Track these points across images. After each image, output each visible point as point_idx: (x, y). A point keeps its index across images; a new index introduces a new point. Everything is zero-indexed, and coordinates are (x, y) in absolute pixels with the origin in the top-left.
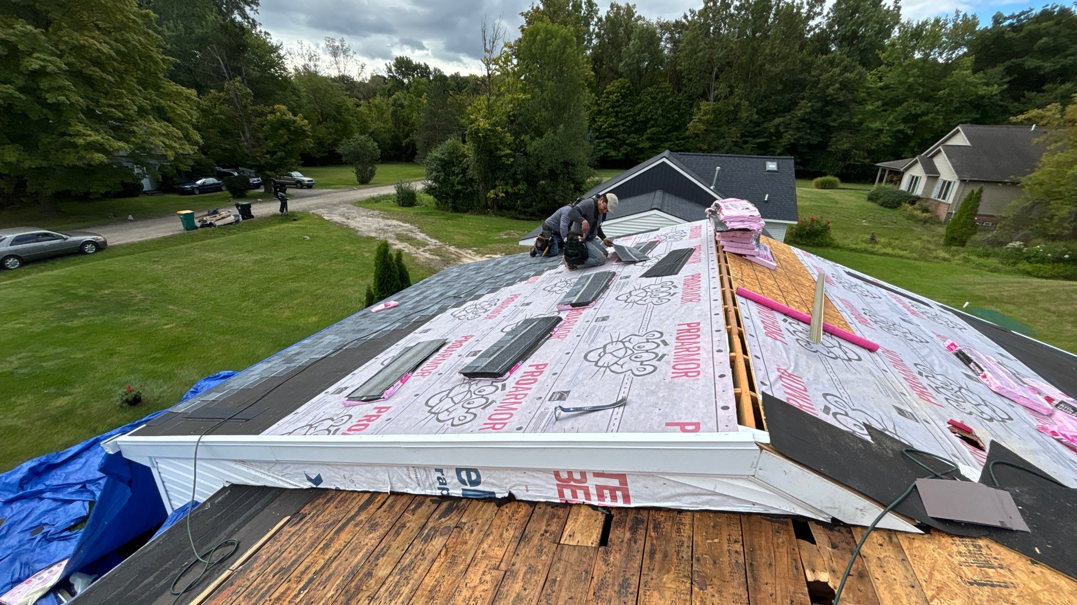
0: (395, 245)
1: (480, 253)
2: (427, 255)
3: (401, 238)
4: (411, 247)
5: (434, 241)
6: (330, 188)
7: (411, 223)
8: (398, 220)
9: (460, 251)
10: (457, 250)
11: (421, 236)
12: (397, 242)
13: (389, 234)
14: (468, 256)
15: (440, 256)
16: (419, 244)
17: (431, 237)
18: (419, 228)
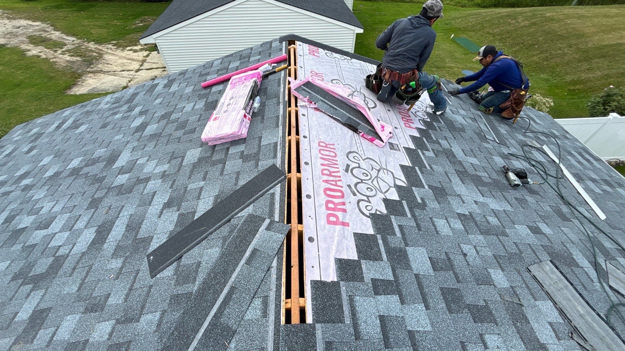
0: (29, 50)
1: (120, 46)
2: (67, 57)
3: (35, 40)
4: (47, 50)
5: (71, 39)
7: (43, 21)
8: (26, 19)
9: (100, 48)
10: (97, 46)
11: (56, 35)
12: (30, 47)
13: (21, 38)
14: (110, 51)
15: (80, 56)
16: (56, 45)
17: (68, 34)
18: (52, 26)
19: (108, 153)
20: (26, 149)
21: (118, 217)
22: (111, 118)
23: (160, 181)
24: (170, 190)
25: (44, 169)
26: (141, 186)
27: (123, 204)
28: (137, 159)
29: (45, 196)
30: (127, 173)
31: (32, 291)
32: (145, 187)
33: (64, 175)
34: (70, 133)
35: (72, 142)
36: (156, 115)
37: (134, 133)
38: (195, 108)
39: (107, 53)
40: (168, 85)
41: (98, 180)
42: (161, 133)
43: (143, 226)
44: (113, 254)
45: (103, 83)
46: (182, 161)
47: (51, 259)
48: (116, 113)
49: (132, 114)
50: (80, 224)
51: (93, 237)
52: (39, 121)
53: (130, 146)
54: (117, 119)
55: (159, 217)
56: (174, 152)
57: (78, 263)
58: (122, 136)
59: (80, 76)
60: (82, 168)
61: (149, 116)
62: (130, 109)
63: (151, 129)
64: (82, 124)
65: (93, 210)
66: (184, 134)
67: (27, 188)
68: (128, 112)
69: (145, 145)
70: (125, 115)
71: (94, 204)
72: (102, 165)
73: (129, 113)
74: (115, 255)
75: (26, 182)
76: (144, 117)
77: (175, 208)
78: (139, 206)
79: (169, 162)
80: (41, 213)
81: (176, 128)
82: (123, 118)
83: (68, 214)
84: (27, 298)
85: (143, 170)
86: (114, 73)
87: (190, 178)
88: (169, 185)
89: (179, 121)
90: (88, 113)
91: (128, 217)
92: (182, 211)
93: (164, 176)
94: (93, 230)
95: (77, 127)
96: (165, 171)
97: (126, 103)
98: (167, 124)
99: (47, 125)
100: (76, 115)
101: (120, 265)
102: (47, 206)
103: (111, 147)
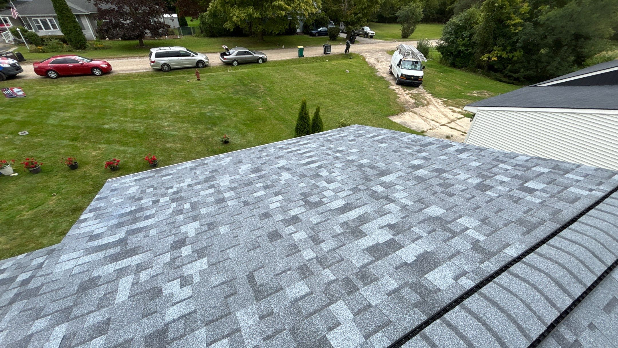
1: (446, 104)
6: (382, 39)
9: (432, 99)
15: (416, 99)
19: (385, 168)
20: (350, 139)
21: (359, 207)
22: (403, 149)
23: (399, 208)
24: (400, 219)
25: (350, 154)
26: (385, 202)
27: (368, 202)
28: (397, 184)
29: (339, 168)
30: (384, 187)
31: (302, 205)
32: (387, 204)
33: (355, 164)
34: (375, 144)
35: (372, 149)
36: (433, 166)
37: (409, 167)
38: (467, 180)
39: (434, 105)
40: (460, 151)
41: (367, 179)
42: (426, 180)
43: (367, 224)
44: (342, 224)
45: (413, 122)
46: (424, 209)
47: (318, 199)
48: (408, 148)
49: (418, 155)
50: (341, 195)
51: (341, 206)
52: (368, 128)
53: (400, 173)
54: (407, 152)
55: (380, 228)
56: (424, 198)
57: (326, 212)
58: (400, 164)
59: (405, 111)
60: (365, 166)
61: (428, 163)
62: (419, 151)
63: (421, 172)
64: (385, 142)
65: (352, 192)
66: (441, 192)
67: (337, 158)
68: (417, 151)
69: (409, 180)
70: (413, 153)
71: (355, 190)
72: (376, 172)
73: (416, 153)
74: (343, 225)
75: (338, 155)
76: (423, 162)
77: (393, 233)
78: (374, 211)
79: (415, 202)
80: (332, 174)
81: (440, 184)
82: (411, 154)
83: (341, 185)
84: (299, 207)
85: (394, 193)
86: (425, 119)
87: (419, 223)
88: (402, 216)
89: (447, 181)
90: (394, 138)
91: (364, 212)
92: (396, 238)
93: (404, 207)
94: (344, 202)
95: (381, 143)
96: (407, 205)
97: (420, 146)
98: (436, 177)
99: (369, 132)
100: (386, 135)
101: (339, 232)
102: (337, 173)
103: (389, 167)
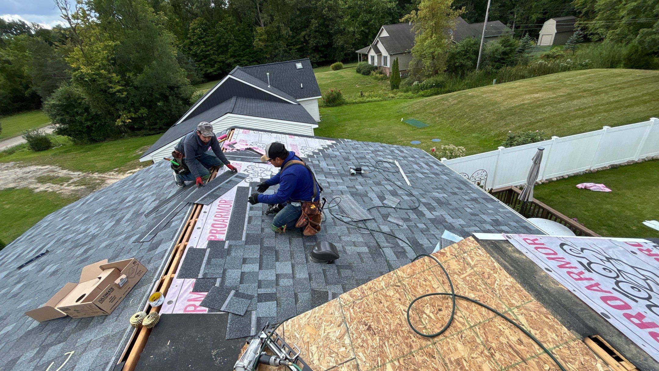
0: (37, 188)
1: (121, 172)
2: (73, 188)
3: (42, 180)
4: (54, 185)
5: (75, 173)
8: (35, 165)
10: (101, 175)
11: (62, 173)
12: (39, 185)
13: (29, 181)
14: (112, 177)
15: (85, 185)
16: (62, 180)
17: (73, 171)
18: (59, 166)
